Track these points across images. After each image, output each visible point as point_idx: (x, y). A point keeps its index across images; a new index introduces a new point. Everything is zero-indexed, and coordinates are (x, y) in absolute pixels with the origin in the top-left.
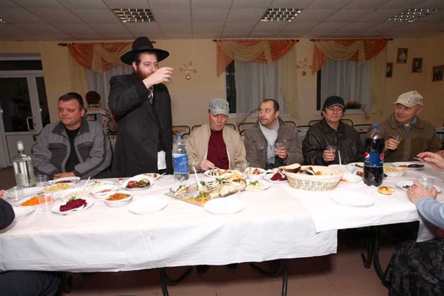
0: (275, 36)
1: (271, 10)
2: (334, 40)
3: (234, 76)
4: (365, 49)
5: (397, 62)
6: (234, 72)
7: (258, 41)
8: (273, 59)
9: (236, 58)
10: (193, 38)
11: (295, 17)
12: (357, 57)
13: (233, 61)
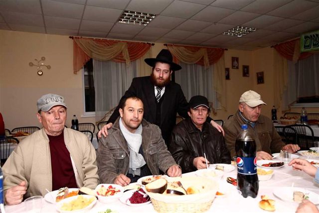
0: (132, 39)
1: (128, 12)
2: (185, 47)
3: (92, 76)
4: (208, 55)
5: (233, 68)
6: (92, 71)
7: (116, 42)
8: (131, 59)
9: (94, 56)
10: (46, 33)
11: (149, 21)
12: (203, 62)
13: (91, 60)
